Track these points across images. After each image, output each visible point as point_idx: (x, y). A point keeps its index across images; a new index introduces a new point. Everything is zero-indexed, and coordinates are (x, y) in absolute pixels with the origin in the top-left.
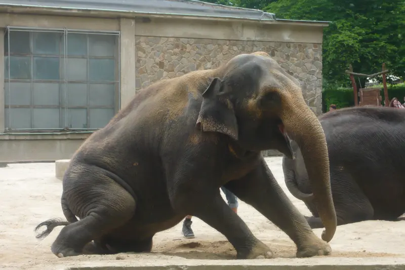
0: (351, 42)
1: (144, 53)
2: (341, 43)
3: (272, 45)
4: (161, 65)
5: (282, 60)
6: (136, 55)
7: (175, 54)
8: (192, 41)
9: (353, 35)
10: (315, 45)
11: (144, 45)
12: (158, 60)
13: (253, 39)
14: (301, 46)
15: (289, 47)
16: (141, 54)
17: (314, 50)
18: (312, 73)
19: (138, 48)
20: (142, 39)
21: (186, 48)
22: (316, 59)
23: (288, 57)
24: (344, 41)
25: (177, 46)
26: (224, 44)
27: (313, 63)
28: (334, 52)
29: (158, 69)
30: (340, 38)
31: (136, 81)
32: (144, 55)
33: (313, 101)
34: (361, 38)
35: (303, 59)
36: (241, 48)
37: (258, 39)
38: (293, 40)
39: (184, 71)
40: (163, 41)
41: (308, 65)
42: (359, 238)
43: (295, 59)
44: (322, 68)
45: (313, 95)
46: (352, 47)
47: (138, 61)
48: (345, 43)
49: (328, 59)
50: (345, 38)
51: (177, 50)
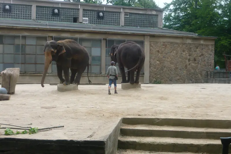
0: (226, 44)
1: (153, 47)
2: (222, 44)
3: (197, 45)
4: (158, 51)
5: (200, 50)
6: (150, 48)
7: (163, 48)
8: (169, 43)
9: (226, 42)
10: (212, 45)
11: (152, 45)
12: (157, 50)
13: (190, 42)
14: (207, 46)
15: (203, 46)
16: (151, 48)
17: (212, 47)
18: (211, 55)
19: (151, 46)
20: (152, 43)
21: (167, 46)
22: (212, 50)
23: (202, 49)
24: (223, 44)
25: (164, 45)
26: (180, 45)
27: (211, 51)
28: (220, 48)
29: (157, 53)
30: (222, 43)
31: (150, 57)
32: (152, 48)
33: (211, 64)
34: (229, 43)
35: (208, 50)
36: (186, 46)
37: (192, 43)
38: (204, 43)
39: (166, 54)
40: (159, 43)
41: (210, 52)
42: (222, 111)
43: (205, 50)
44: (214, 53)
45: (211, 62)
46: (226, 46)
47: (150, 50)
48: (224, 44)
49: (218, 50)
50: (224, 43)
51: (164, 46)
